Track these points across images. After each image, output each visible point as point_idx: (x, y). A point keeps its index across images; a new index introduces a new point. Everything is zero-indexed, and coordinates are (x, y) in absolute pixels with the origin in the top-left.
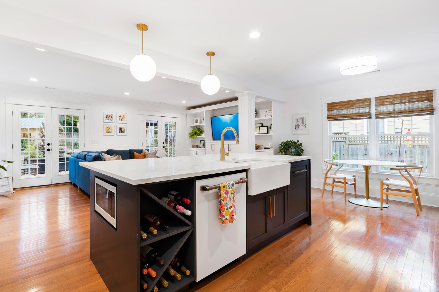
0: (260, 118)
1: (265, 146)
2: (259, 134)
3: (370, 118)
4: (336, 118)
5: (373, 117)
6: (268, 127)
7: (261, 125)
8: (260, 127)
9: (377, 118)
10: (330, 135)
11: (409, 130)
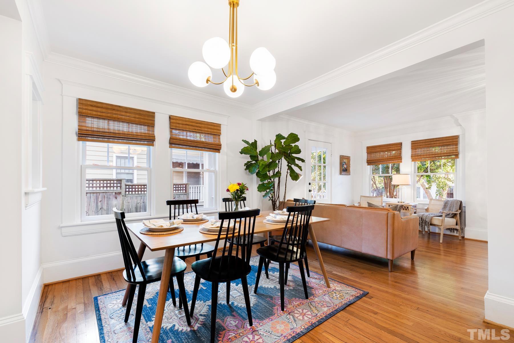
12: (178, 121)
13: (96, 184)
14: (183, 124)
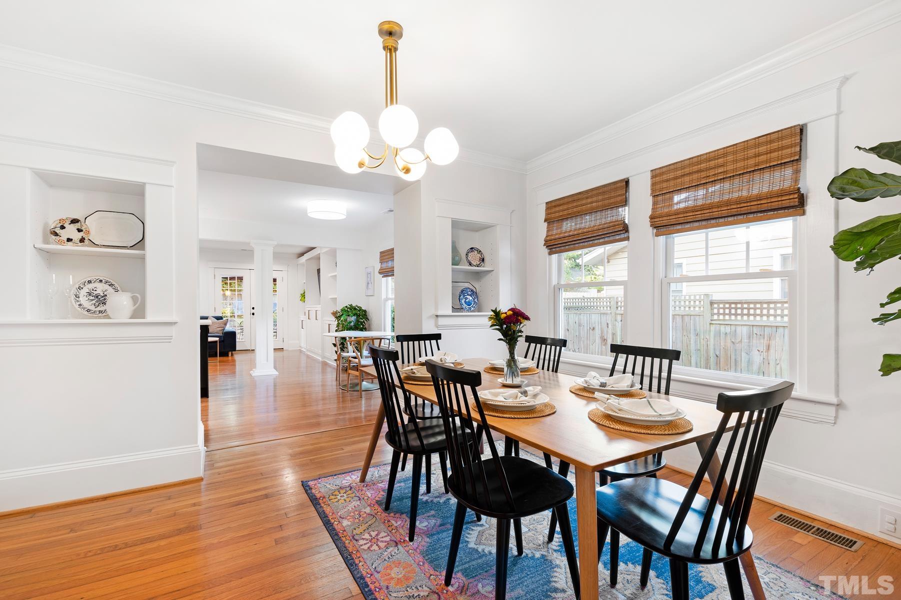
10: (387, 297)
12: (665, 177)
13: (776, 310)
14: (676, 178)
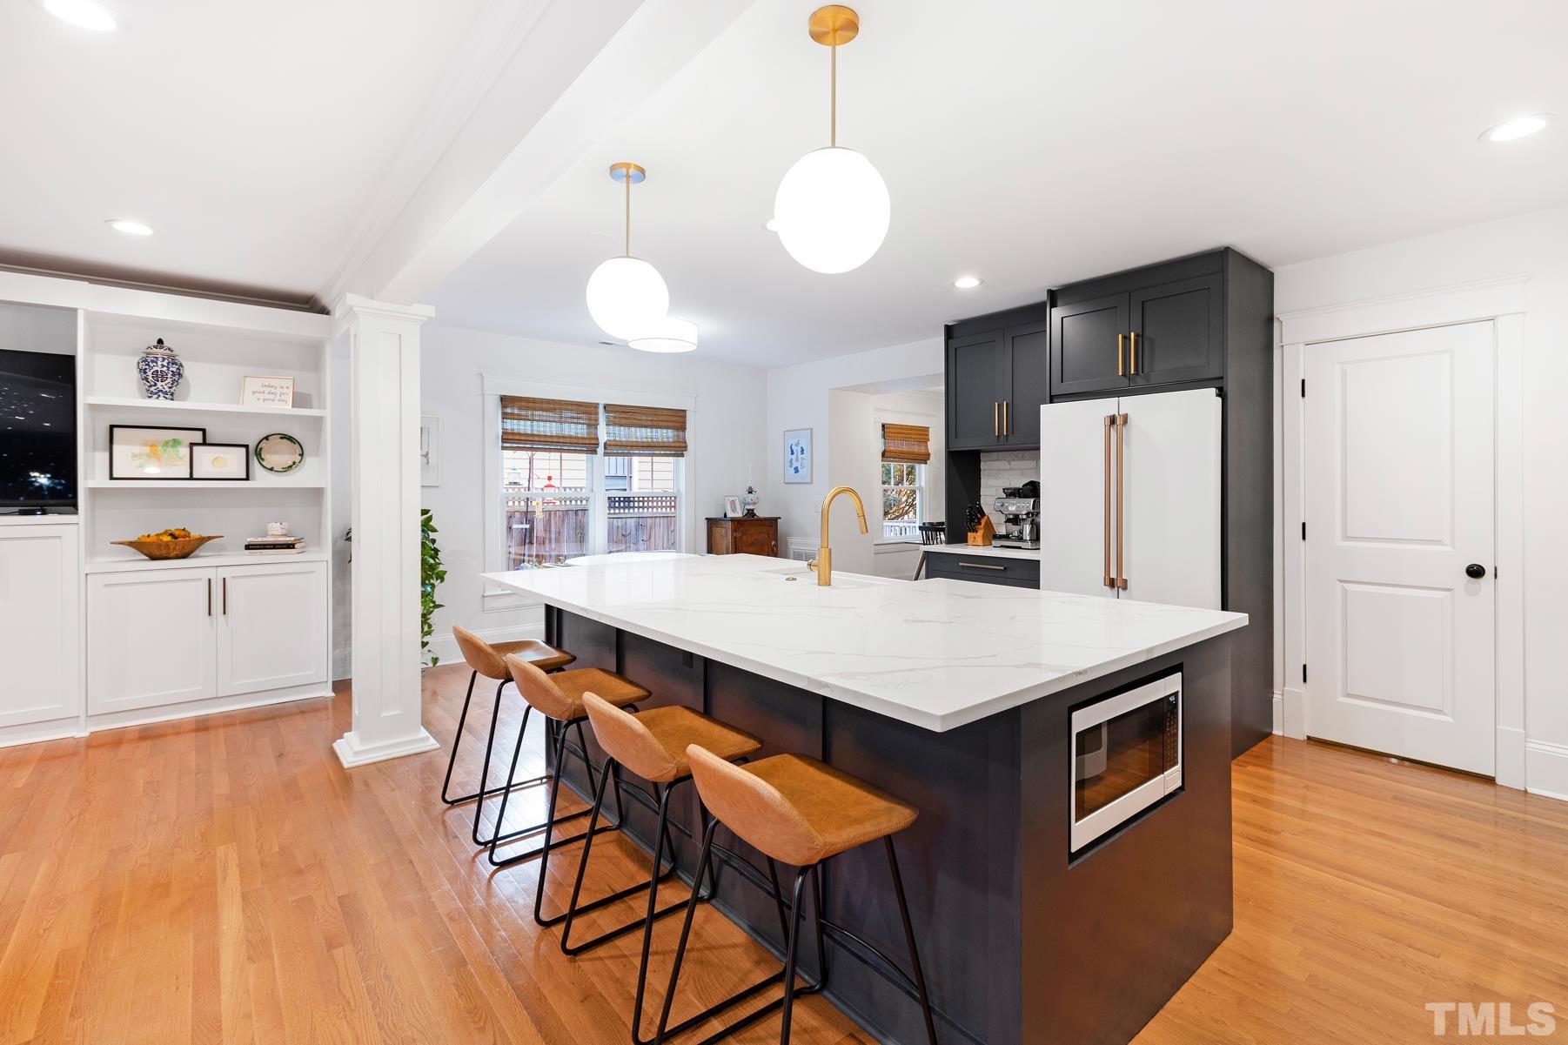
0: (184, 399)
1: (249, 540)
2: (191, 478)
3: (594, 452)
4: (519, 441)
5: (601, 450)
6: (247, 446)
7: (198, 437)
8: (192, 445)
9: (606, 454)
11: (550, 478)
